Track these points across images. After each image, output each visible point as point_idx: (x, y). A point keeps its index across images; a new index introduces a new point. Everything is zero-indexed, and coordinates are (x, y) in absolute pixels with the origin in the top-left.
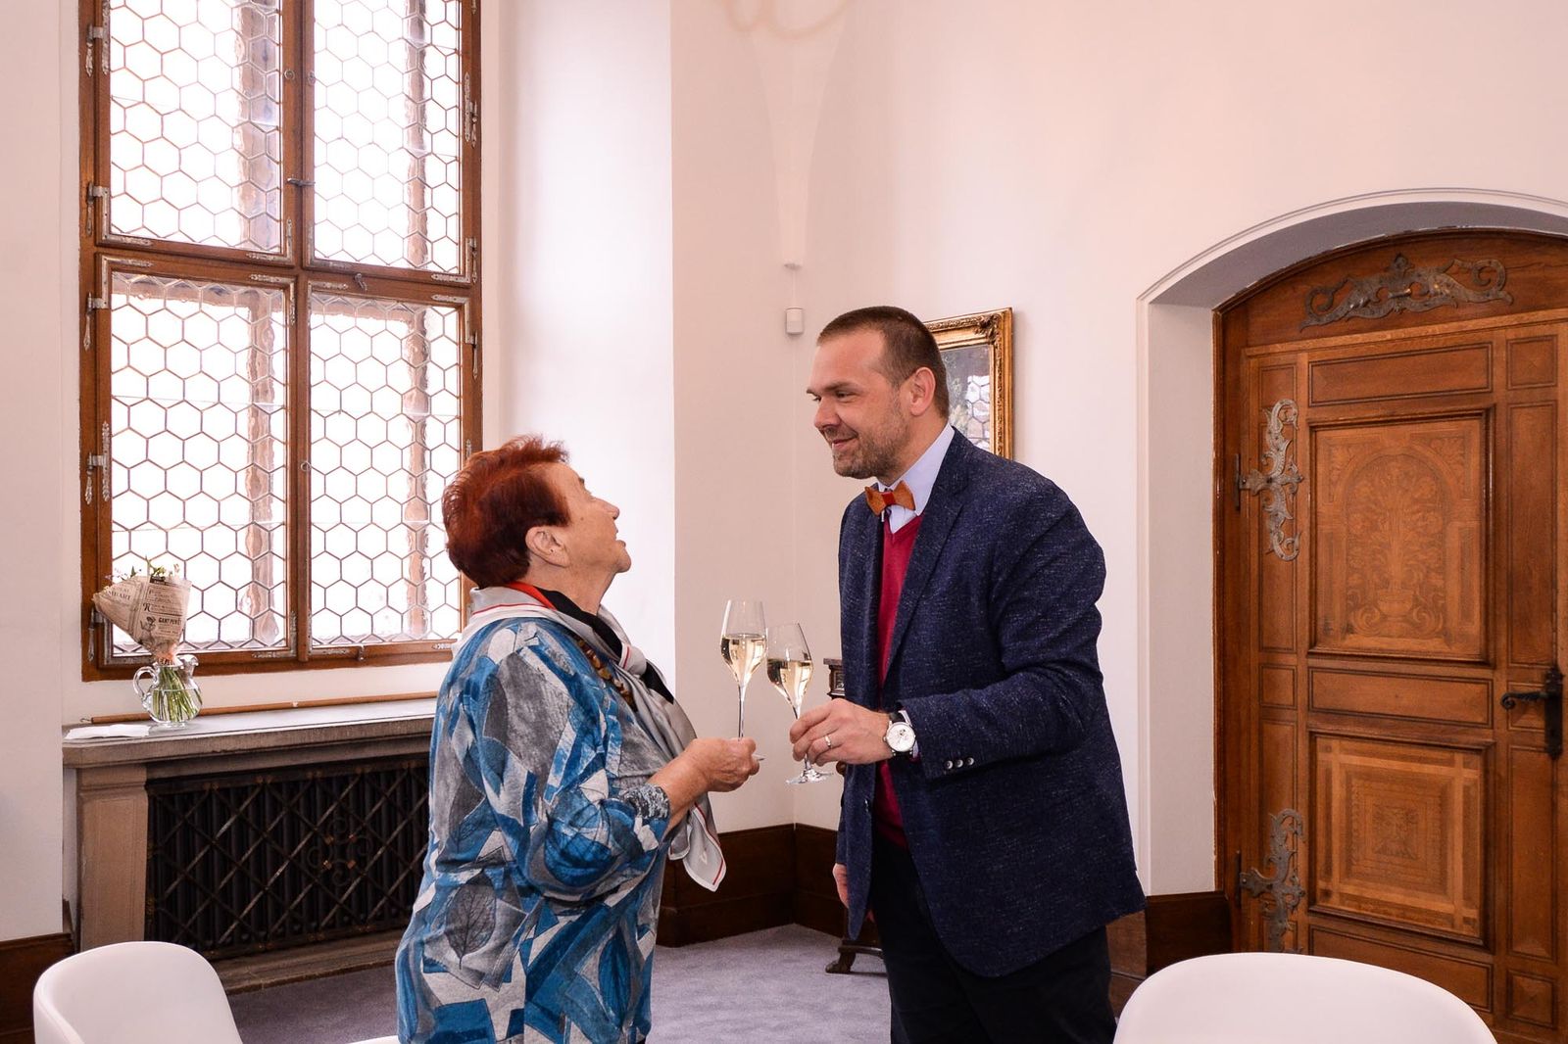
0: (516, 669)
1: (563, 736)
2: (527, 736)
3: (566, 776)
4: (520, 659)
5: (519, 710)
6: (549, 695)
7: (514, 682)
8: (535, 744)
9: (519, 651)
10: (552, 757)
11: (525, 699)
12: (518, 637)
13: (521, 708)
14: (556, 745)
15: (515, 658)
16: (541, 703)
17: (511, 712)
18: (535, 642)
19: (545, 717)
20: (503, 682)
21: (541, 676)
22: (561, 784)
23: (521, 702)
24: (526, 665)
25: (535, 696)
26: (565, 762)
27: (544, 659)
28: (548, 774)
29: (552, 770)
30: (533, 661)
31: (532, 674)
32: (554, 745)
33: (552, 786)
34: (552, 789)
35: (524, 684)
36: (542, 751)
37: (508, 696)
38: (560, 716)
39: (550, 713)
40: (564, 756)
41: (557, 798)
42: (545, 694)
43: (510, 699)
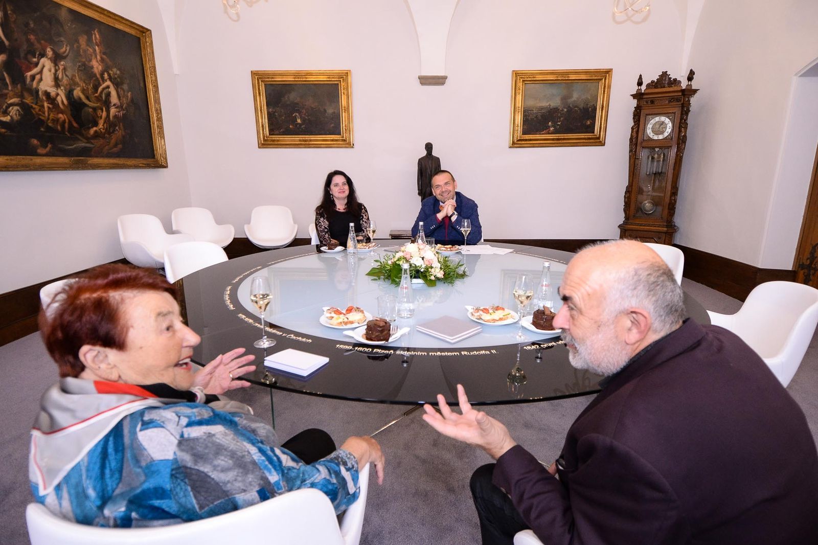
0: (192, 448)
1: (251, 452)
2: (237, 476)
3: (275, 469)
4: (189, 440)
5: (219, 468)
6: (224, 440)
7: (198, 457)
8: (247, 474)
9: (182, 436)
10: (260, 469)
11: (216, 457)
12: (169, 428)
13: (218, 466)
14: (255, 461)
15: (183, 442)
16: (226, 450)
17: (214, 475)
18: (184, 421)
19: (236, 454)
20: (190, 464)
21: (210, 435)
22: (279, 475)
23: (216, 462)
24: (196, 440)
25: (219, 449)
26: (267, 463)
27: (200, 423)
28: (268, 479)
29: (267, 474)
30: (196, 432)
31: (205, 440)
32: (254, 463)
33: (276, 482)
34: (277, 483)
35: (206, 451)
36: (253, 472)
37: (202, 469)
38: (238, 444)
39: (235, 449)
40: (263, 460)
41: (285, 483)
42: (221, 442)
43: (206, 468)
